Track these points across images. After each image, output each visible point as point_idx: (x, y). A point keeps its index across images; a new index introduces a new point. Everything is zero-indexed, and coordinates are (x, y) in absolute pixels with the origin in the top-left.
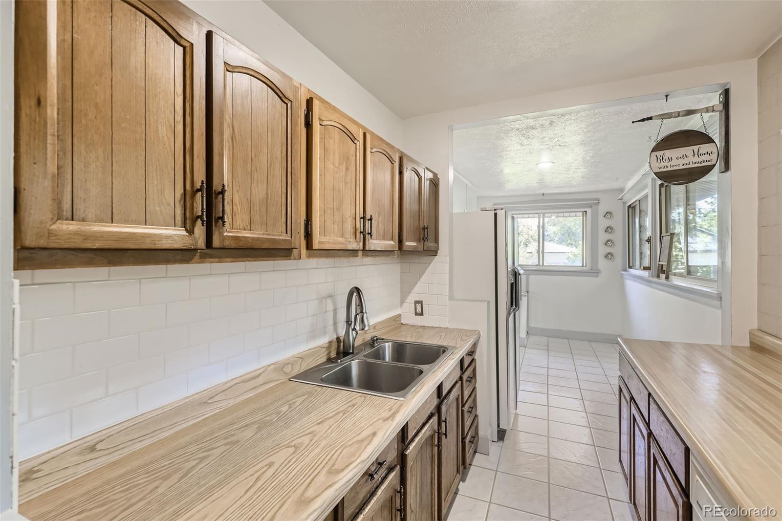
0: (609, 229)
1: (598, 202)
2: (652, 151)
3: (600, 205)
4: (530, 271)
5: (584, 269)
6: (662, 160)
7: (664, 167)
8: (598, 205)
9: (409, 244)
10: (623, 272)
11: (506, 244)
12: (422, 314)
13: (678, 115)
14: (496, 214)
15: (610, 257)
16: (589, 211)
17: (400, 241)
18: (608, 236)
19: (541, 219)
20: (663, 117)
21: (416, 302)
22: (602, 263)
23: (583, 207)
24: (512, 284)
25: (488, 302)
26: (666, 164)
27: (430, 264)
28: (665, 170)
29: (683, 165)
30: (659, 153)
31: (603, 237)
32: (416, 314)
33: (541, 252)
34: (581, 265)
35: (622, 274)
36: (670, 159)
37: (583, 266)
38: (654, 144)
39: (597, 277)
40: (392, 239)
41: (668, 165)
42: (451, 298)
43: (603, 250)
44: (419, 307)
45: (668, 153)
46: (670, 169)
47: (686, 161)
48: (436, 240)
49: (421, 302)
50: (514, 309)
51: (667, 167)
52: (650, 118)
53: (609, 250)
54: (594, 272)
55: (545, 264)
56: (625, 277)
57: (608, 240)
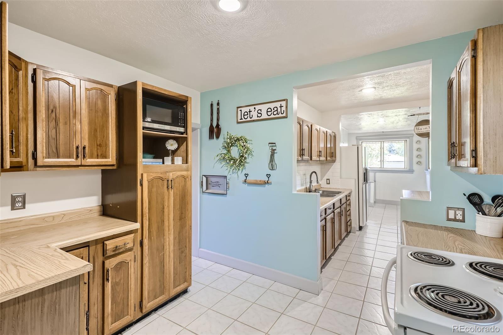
0: (418, 149)
1: (412, 135)
2: (415, 126)
3: (414, 137)
4: (375, 171)
5: (406, 170)
6: (419, 129)
7: (419, 132)
8: (413, 137)
9: (328, 158)
10: (425, 171)
11: (362, 157)
12: (329, 184)
13: (424, 114)
14: (358, 147)
15: (419, 164)
16: (408, 140)
17: (326, 158)
18: (418, 153)
19: (382, 144)
20: (419, 114)
21: (327, 179)
22: (415, 167)
23: (405, 138)
24: (365, 173)
25: (355, 179)
26: (420, 131)
27: (332, 165)
28: (419, 133)
29: (426, 131)
30: (418, 127)
31: (415, 153)
32: (327, 184)
33: (382, 161)
34: (404, 167)
35: (425, 172)
36: (421, 129)
37: (405, 168)
38: (416, 124)
39: (413, 173)
40: (325, 157)
41: (421, 131)
42: (341, 178)
43: (415, 160)
44: (328, 181)
45: (420, 127)
46: (421, 132)
47: (426, 130)
48: (335, 157)
49: (329, 179)
50: (366, 183)
51: (420, 132)
52: (414, 115)
53: (419, 160)
54: (411, 171)
55: (384, 167)
56: (426, 173)
57: (418, 155)
